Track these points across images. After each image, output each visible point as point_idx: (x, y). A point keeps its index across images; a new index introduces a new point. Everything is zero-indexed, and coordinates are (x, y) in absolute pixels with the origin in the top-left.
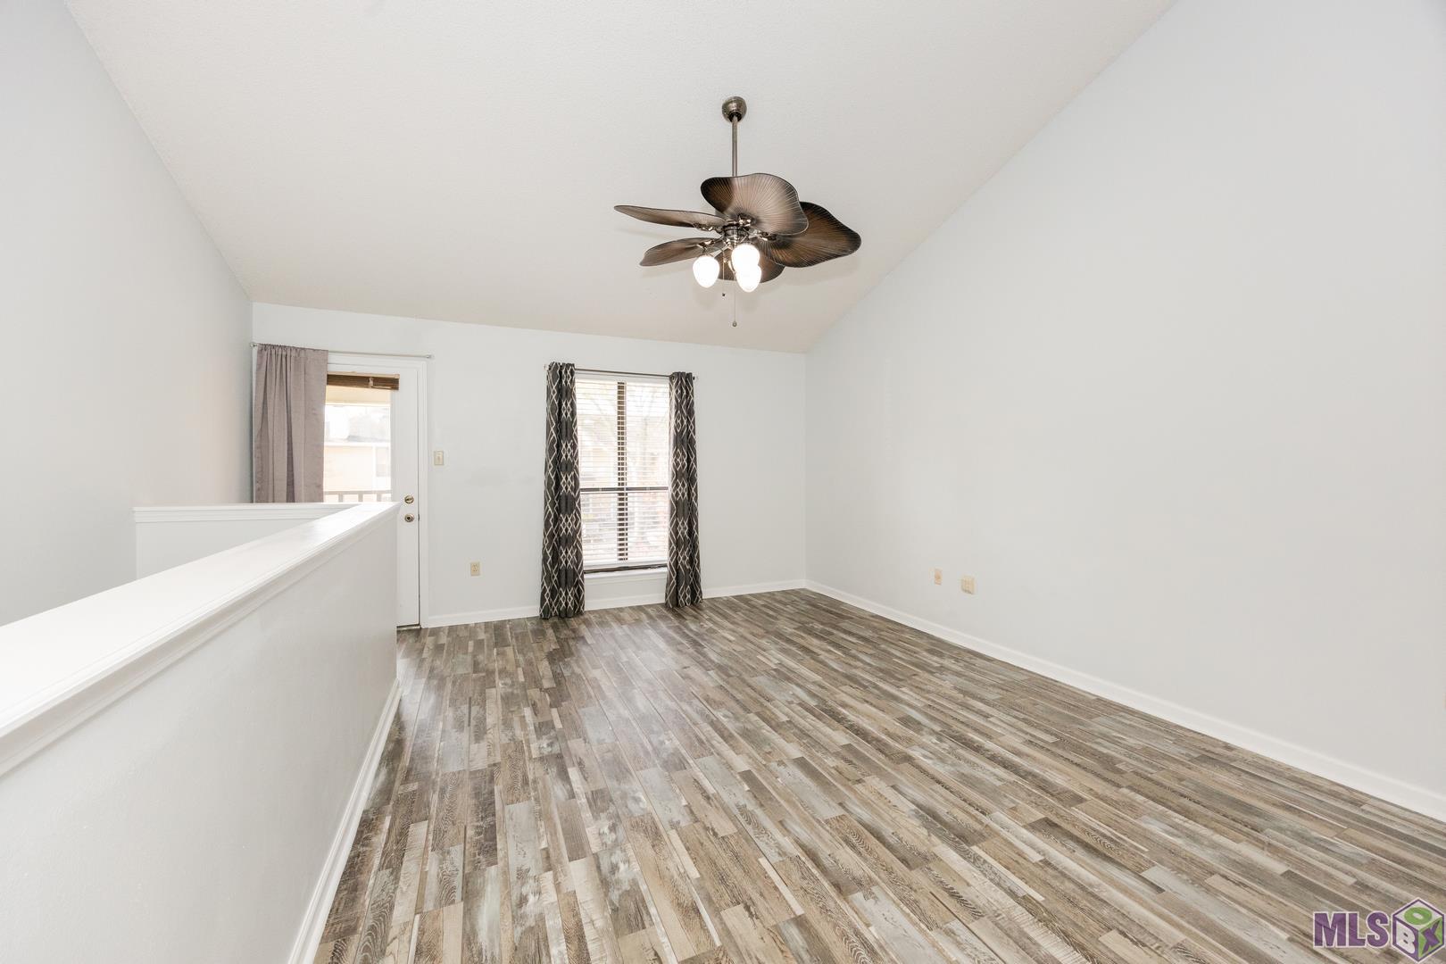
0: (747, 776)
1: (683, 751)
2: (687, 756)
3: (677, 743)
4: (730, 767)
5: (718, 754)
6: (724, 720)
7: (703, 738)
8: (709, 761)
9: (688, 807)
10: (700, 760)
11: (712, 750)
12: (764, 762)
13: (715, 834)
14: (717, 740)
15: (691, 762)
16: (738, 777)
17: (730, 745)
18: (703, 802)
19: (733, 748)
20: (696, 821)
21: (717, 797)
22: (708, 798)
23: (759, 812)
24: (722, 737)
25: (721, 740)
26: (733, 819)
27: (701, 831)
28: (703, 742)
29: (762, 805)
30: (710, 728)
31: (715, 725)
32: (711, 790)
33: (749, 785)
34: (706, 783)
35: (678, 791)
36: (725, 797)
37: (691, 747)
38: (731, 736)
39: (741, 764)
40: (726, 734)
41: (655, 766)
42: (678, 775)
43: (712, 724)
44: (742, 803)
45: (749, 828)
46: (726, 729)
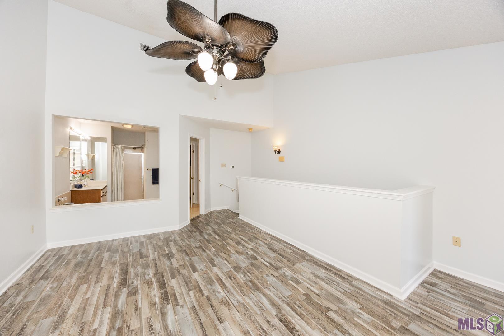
0: (214, 265)
1: (235, 273)
2: (234, 271)
3: (238, 276)
4: (219, 268)
5: (223, 272)
6: (221, 290)
7: (229, 279)
8: (226, 270)
9: (231, 257)
10: (229, 270)
11: (225, 274)
12: (208, 270)
13: (224, 253)
14: (223, 278)
15: (232, 269)
16: (217, 265)
17: (218, 276)
18: (227, 258)
19: (217, 275)
20: (228, 255)
21: (223, 260)
22: (226, 259)
23: (213, 257)
24: (221, 280)
25: (222, 279)
26: (219, 255)
27: (227, 253)
28: (229, 277)
29: (212, 258)
30: (227, 284)
31: (224, 287)
32: (225, 261)
33: (214, 263)
34: (227, 263)
35: (234, 261)
36: (221, 260)
37: (233, 275)
38: (218, 281)
39: (215, 269)
40: (220, 282)
41: (243, 267)
42: (236, 265)
43: (226, 287)
44: (217, 259)
45: (216, 254)
46: (219, 284)
